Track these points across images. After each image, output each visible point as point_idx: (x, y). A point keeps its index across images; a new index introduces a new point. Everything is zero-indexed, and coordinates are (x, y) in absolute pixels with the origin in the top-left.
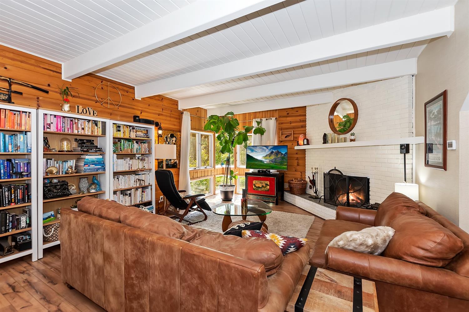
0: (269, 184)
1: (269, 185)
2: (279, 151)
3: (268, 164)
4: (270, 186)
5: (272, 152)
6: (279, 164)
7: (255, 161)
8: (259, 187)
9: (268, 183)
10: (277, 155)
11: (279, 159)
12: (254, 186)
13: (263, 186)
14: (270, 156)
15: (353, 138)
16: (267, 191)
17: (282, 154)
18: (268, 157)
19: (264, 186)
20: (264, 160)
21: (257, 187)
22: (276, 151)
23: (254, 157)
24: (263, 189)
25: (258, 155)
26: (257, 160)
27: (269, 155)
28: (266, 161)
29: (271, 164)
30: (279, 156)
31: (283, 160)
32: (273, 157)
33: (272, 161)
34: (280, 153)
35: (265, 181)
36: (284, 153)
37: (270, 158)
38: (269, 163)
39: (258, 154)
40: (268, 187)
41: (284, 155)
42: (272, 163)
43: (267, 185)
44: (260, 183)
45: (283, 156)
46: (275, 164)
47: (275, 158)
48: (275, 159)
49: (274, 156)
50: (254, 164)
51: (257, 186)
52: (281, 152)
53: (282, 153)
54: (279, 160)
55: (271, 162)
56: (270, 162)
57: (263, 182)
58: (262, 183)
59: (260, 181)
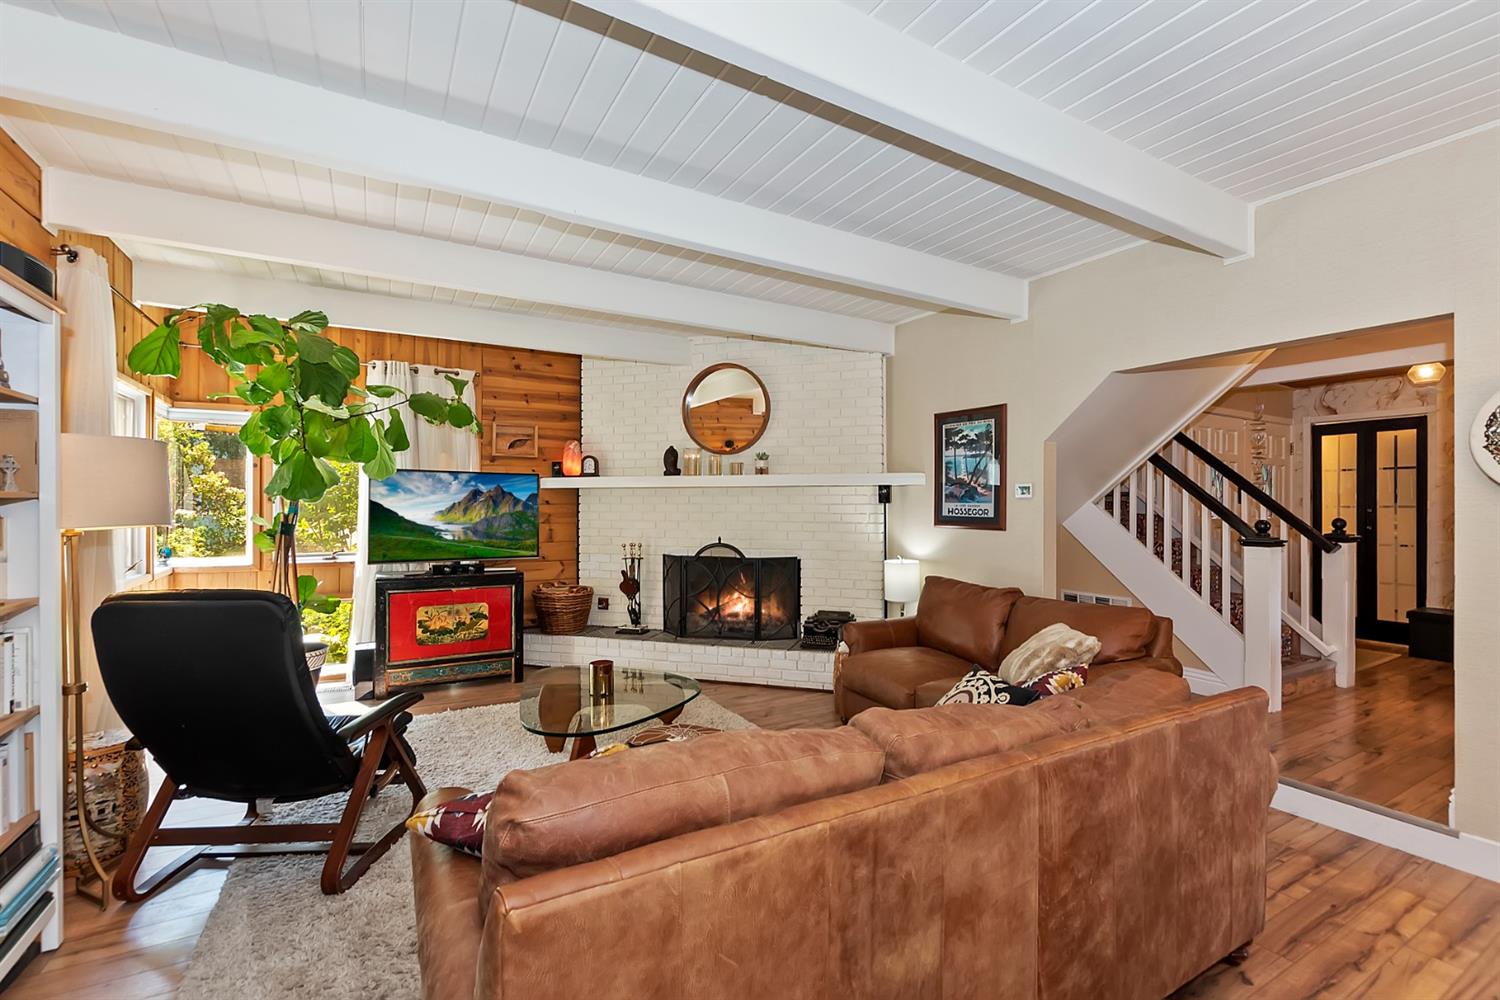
0: (486, 613)
1: (485, 617)
2: (505, 490)
3: (459, 541)
4: (492, 618)
5: (476, 494)
6: (506, 543)
7: (406, 530)
8: (444, 631)
9: (484, 608)
10: (496, 504)
11: (504, 520)
12: (419, 631)
13: (460, 624)
14: (465, 510)
15: (761, 464)
16: (481, 637)
17: (517, 501)
18: (457, 515)
19: (468, 622)
20: (442, 527)
21: (432, 632)
22: (492, 487)
23: (400, 514)
24: (461, 635)
25: (414, 506)
26: (412, 527)
27: (463, 507)
28: (451, 531)
29: (470, 541)
30: (504, 509)
31: (521, 527)
32: (478, 514)
33: (475, 532)
34: (507, 498)
35: (469, 606)
36: (524, 499)
37: (468, 517)
38: (462, 538)
39: (420, 500)
40: (484, 624)
41: (525, 505)
42: (475, 539)
43: (478, 616)
44: (449, 613)
45: (519, 508)
46: (486, 545)
47: (486, 519)
48: (488, 521)
49: (483, 512)
50: (399, 542)
51: (435, 625)
52: (511, 494)
53: (515, 498)
54: (502, 528)
55: (470, 533)
56: (465, 534)
57: (461, 607)
58: (458, 612)
59: (448, 607)
